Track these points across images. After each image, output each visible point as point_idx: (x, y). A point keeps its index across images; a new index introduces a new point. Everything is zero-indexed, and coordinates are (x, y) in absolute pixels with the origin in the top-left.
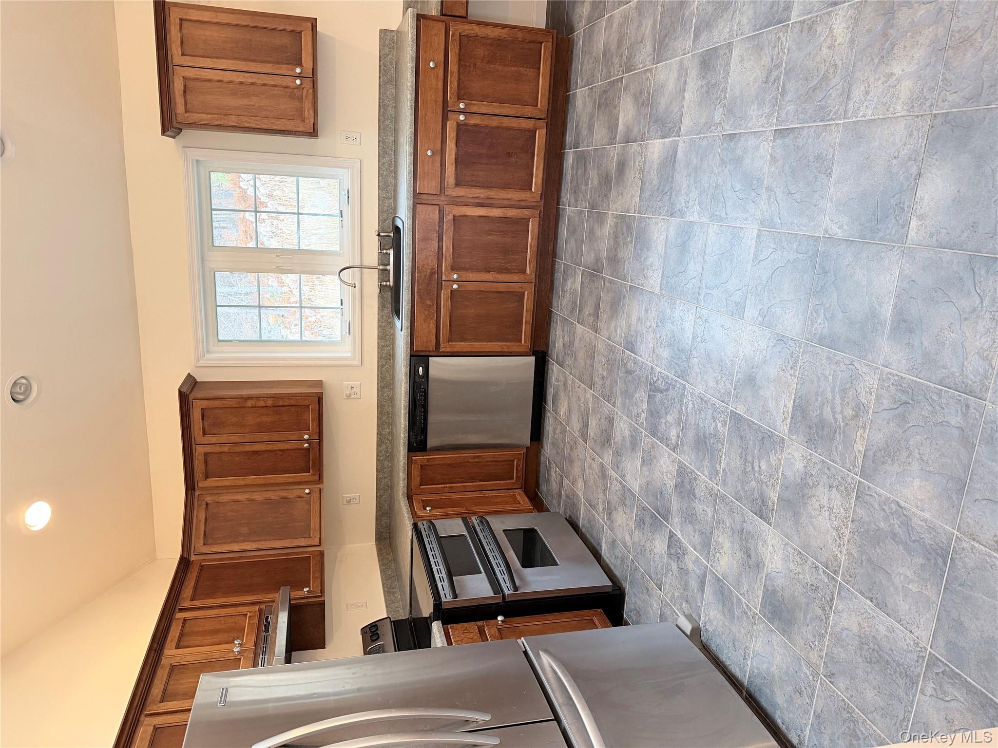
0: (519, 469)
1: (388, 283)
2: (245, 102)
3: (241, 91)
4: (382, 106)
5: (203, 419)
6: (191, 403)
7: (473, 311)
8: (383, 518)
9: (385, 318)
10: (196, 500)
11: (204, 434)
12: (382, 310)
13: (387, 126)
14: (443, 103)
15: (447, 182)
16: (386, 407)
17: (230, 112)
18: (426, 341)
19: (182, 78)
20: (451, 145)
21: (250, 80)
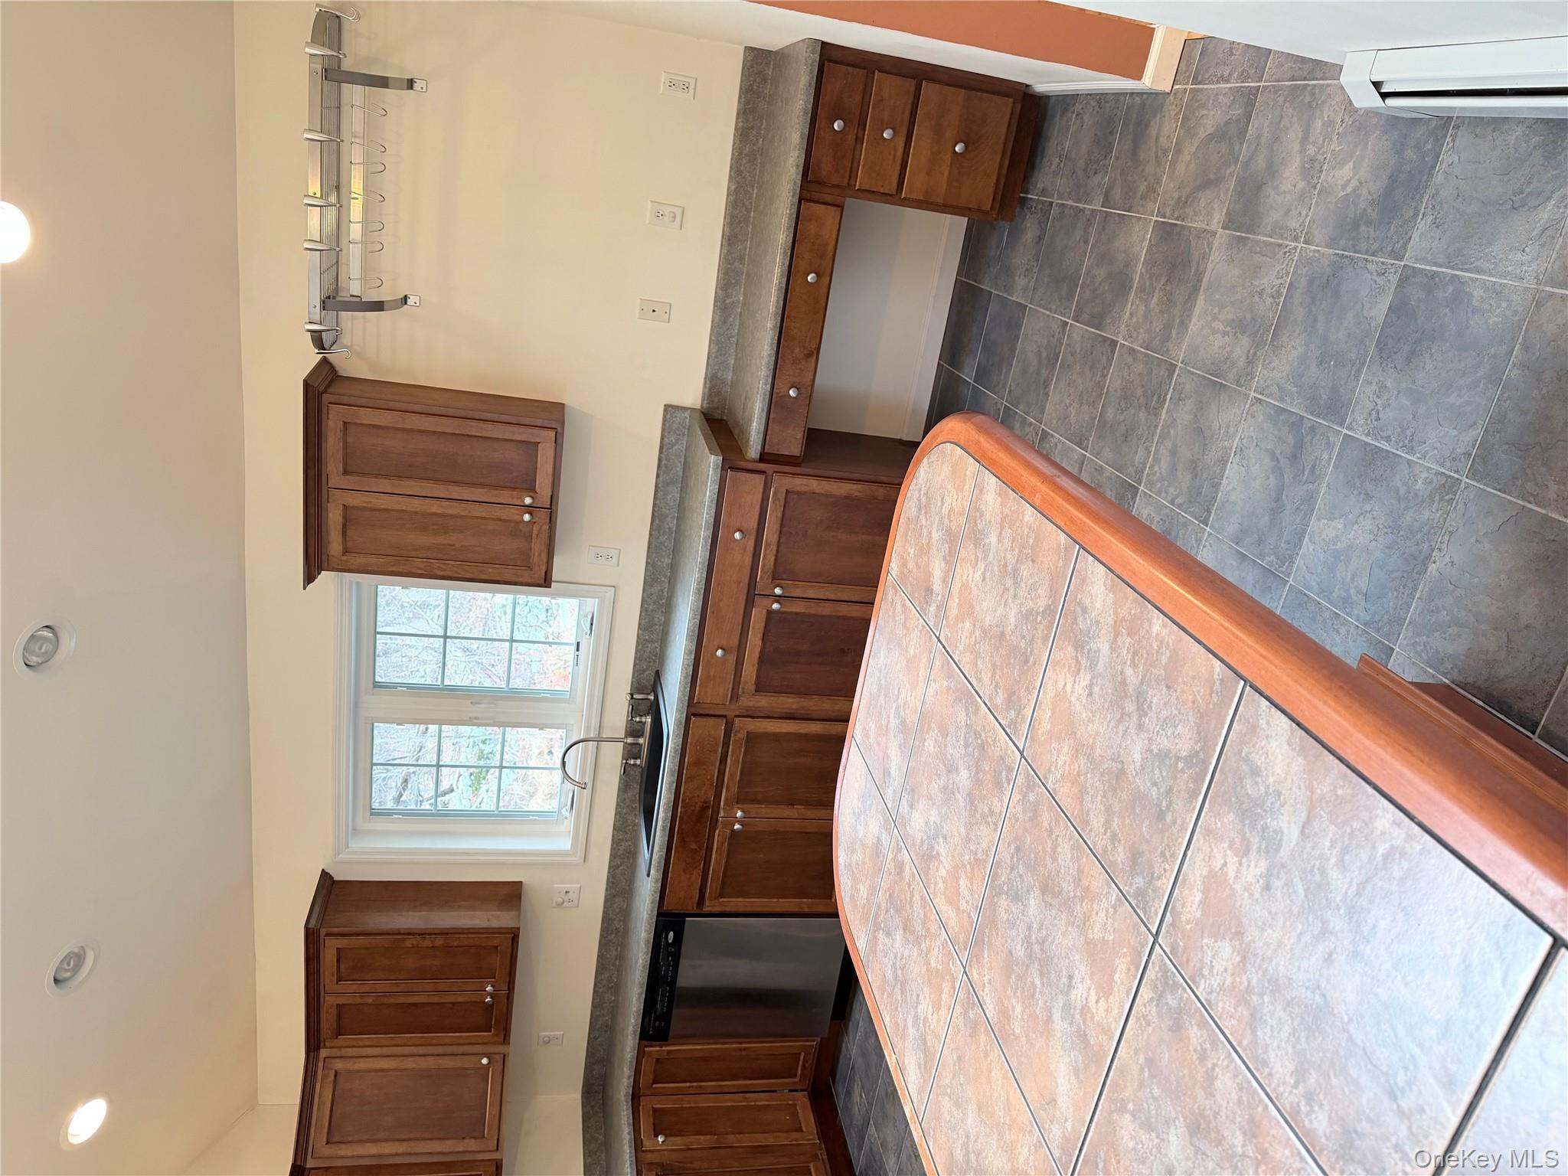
0: (807, 1065)
1: (638, 762)
2: (440, 540)
3: (434, 525)
4: (657, 516)
5: (338, 961)
6: (322, 940)
7: (761, 856)
8: (596, 1067)
9: (628, 801)
10: (321, 1065)
11: (339, 980)
12: (625, 792)
13: (662, 543)
14: (749, 585)
15: (743, 689)
16: (615, 922)
17: (414, 553)
18: (683, 898)
19: (341, 507)
20: (754, 641)
21: (450, 511)
